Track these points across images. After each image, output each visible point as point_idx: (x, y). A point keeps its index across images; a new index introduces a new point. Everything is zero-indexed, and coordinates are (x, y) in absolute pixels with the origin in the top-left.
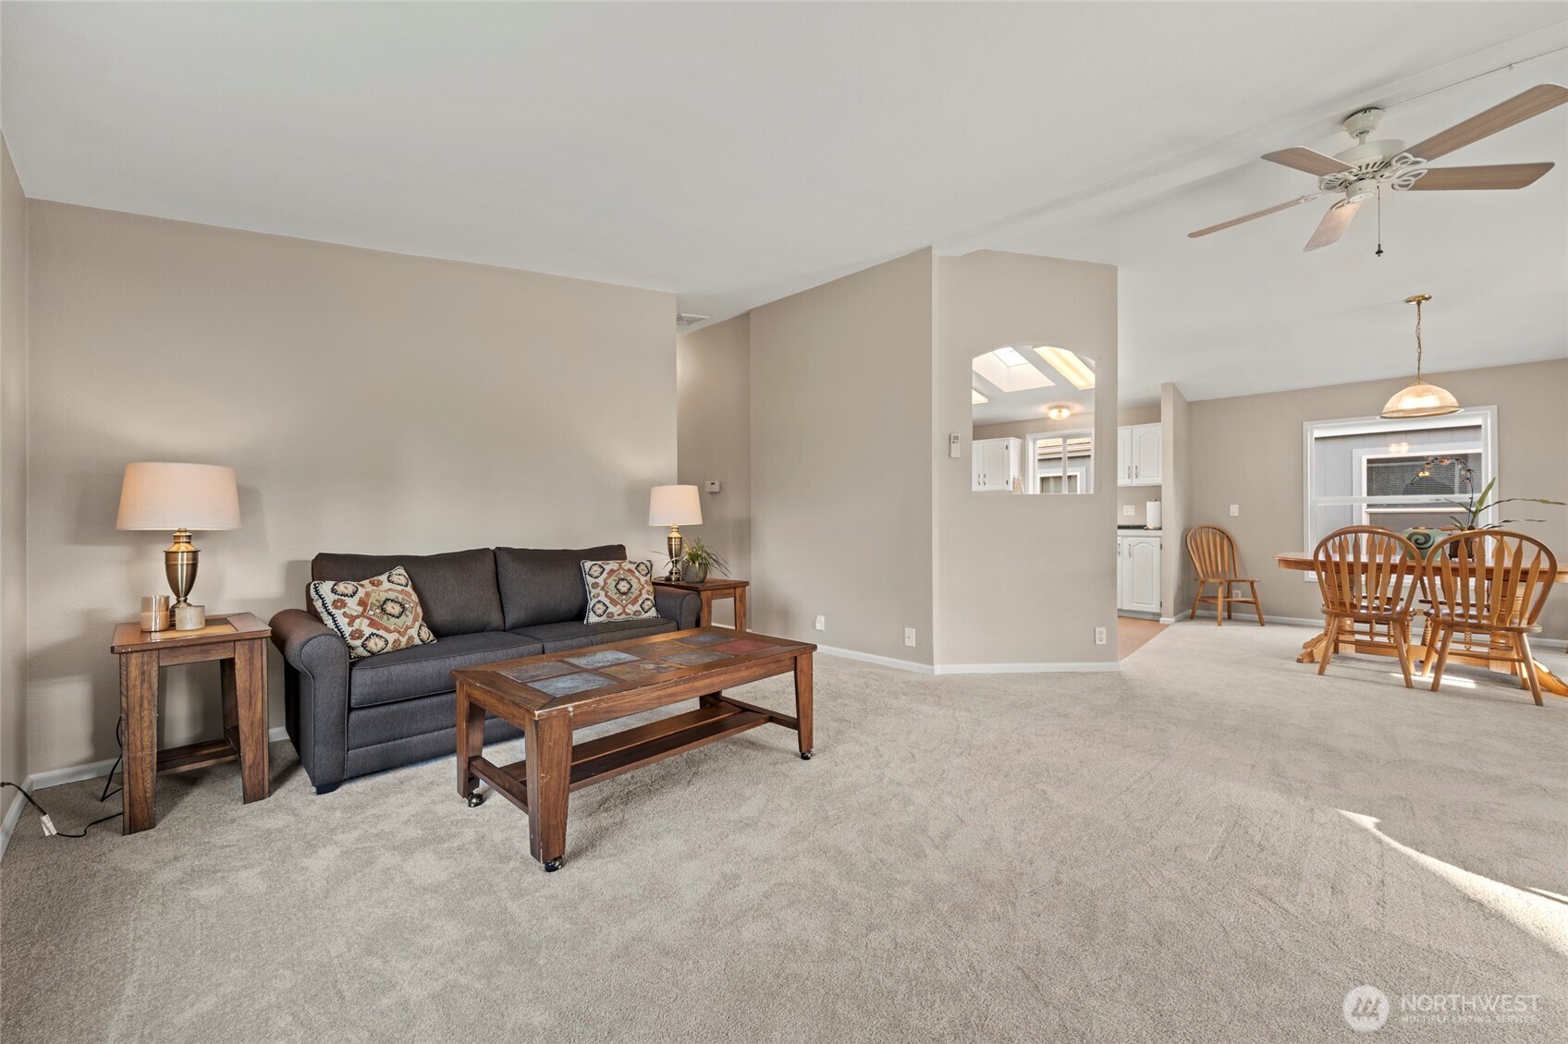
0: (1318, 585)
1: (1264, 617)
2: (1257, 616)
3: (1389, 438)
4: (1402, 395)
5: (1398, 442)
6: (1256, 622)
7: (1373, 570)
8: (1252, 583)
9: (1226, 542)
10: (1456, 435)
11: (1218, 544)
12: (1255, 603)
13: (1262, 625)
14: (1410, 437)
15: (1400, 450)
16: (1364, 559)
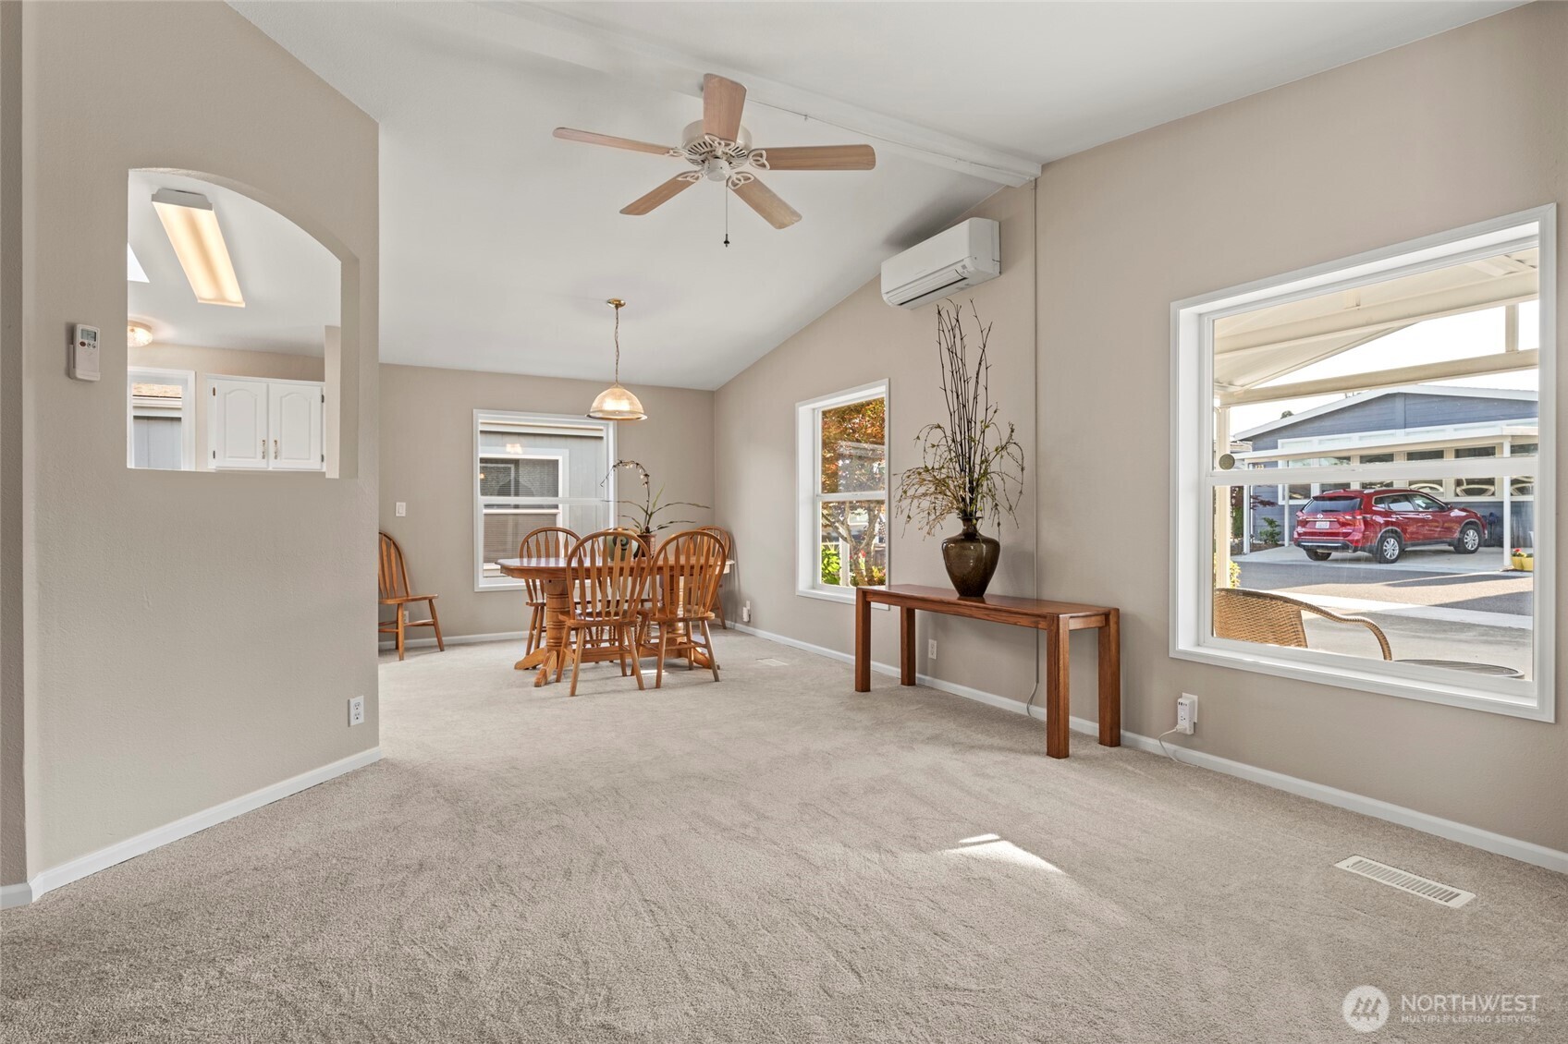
0: (526, 593)
1: (443, 638)
2: (436, 639)
3: (507, 438)
4: (604, 396)
5: (513, 443)
6: (436, 646)
7: (594, 573)
8: (430, 601)
9: (393, 550)
10: (539, 441)
11: (385, 554)
12: (435, 624)
13: (442, 650)
14: (523, 439)
15: (514, 450)
16: (599, 563)
